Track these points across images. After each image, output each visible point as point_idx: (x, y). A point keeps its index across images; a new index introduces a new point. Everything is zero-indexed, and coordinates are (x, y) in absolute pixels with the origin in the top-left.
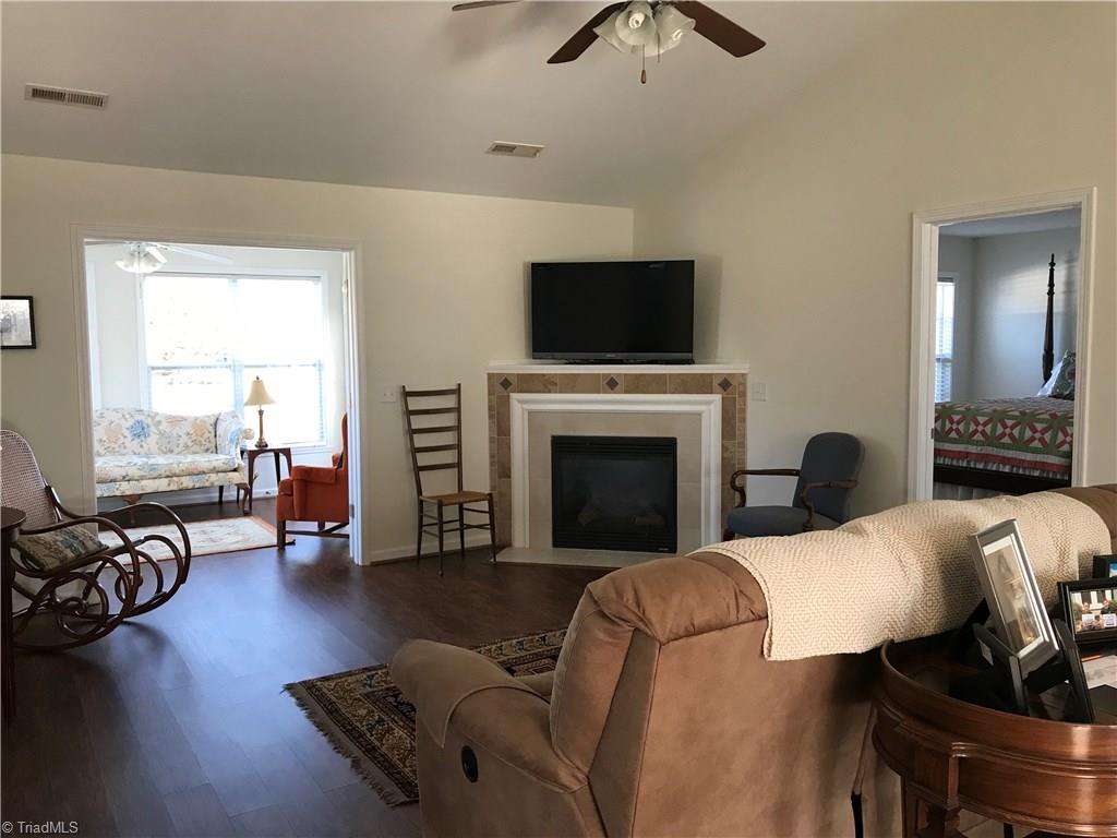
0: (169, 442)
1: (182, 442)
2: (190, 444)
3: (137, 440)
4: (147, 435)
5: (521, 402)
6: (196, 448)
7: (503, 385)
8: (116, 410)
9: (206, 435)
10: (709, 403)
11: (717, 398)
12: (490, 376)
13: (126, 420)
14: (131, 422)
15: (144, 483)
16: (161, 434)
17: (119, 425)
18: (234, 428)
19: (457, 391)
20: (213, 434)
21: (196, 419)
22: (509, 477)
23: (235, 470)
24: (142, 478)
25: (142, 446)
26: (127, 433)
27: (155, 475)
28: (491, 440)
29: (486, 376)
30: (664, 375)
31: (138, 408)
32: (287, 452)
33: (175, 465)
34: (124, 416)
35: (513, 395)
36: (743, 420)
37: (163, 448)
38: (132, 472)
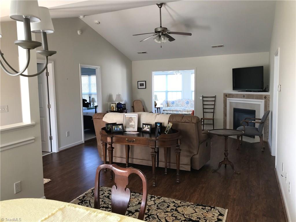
0: (192, 105)
4: (188, 104)
5: (229, 100)
7: (226, 96)
8: (185, 99)
10: (262, 102)
11: (263, 101)
12: (224, 94)
14: (186, 101)
19: (215, 97)
22: (226, 116)
24: (183, 111)
25: (187, 106)
26: (185, 103)
27: (185, 111)
28: (224, 108)
29: (223, 94)
30: (253, 95)
31: (189, 98)
35: (227, 98)
36: (269, 107)
38: (181, 110)
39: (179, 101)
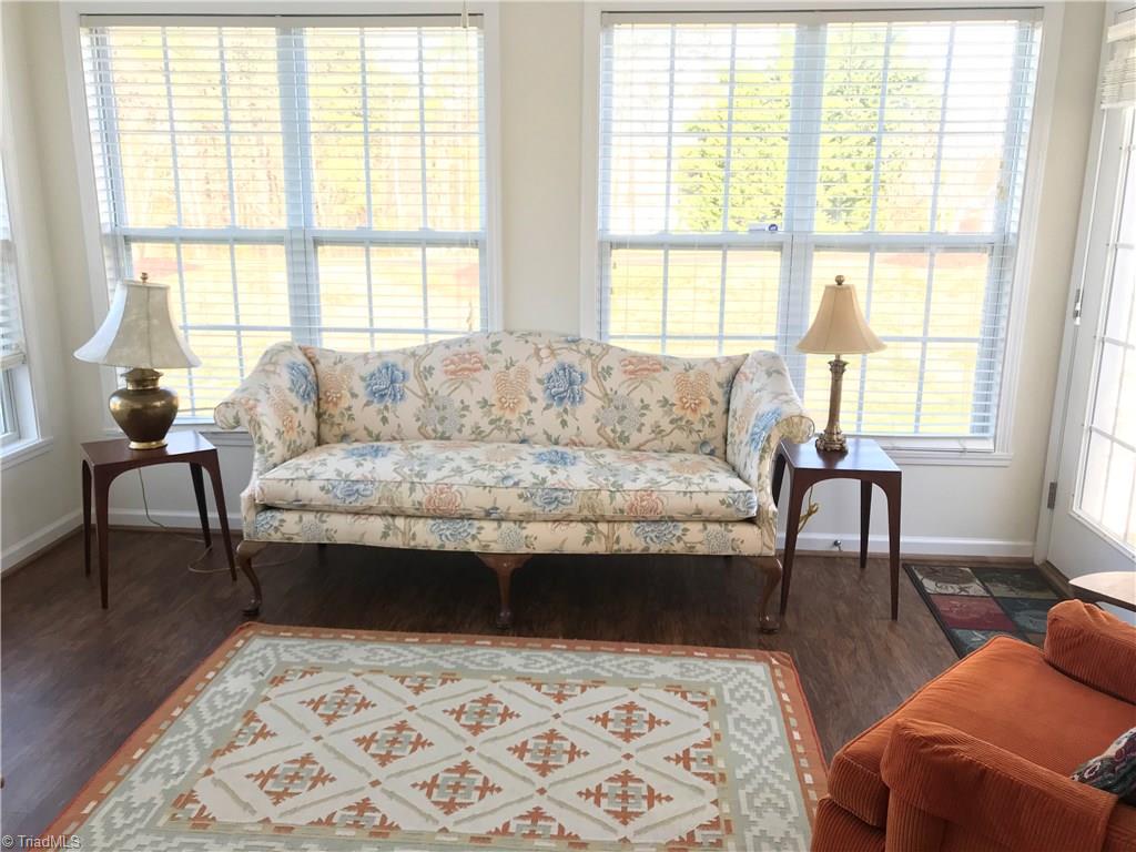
0: (621, 420)
1: (649, 420)
2: (666, 425)
3: (556, 409)
4: (576, 399)
6: (679, 437)
8: (525, 337)
9: (706, 409)
13: (540, 359)
14: (550, 365)
15: (532, 529)
16: (607, 397)
17: (524, 373)
18: (766, 406)
20: (722, 407)
21: (689, 367)
23: (751, 521)
24: (523, 519)
25: (564, 423)
26: (537, 390)
27: (557, 513)
31: (569, 334)
32: (891, 482)
33: (605, 495)
34: (538, 350)
37: (608, 430)
38: (508, 500)
39: (464, 361)
